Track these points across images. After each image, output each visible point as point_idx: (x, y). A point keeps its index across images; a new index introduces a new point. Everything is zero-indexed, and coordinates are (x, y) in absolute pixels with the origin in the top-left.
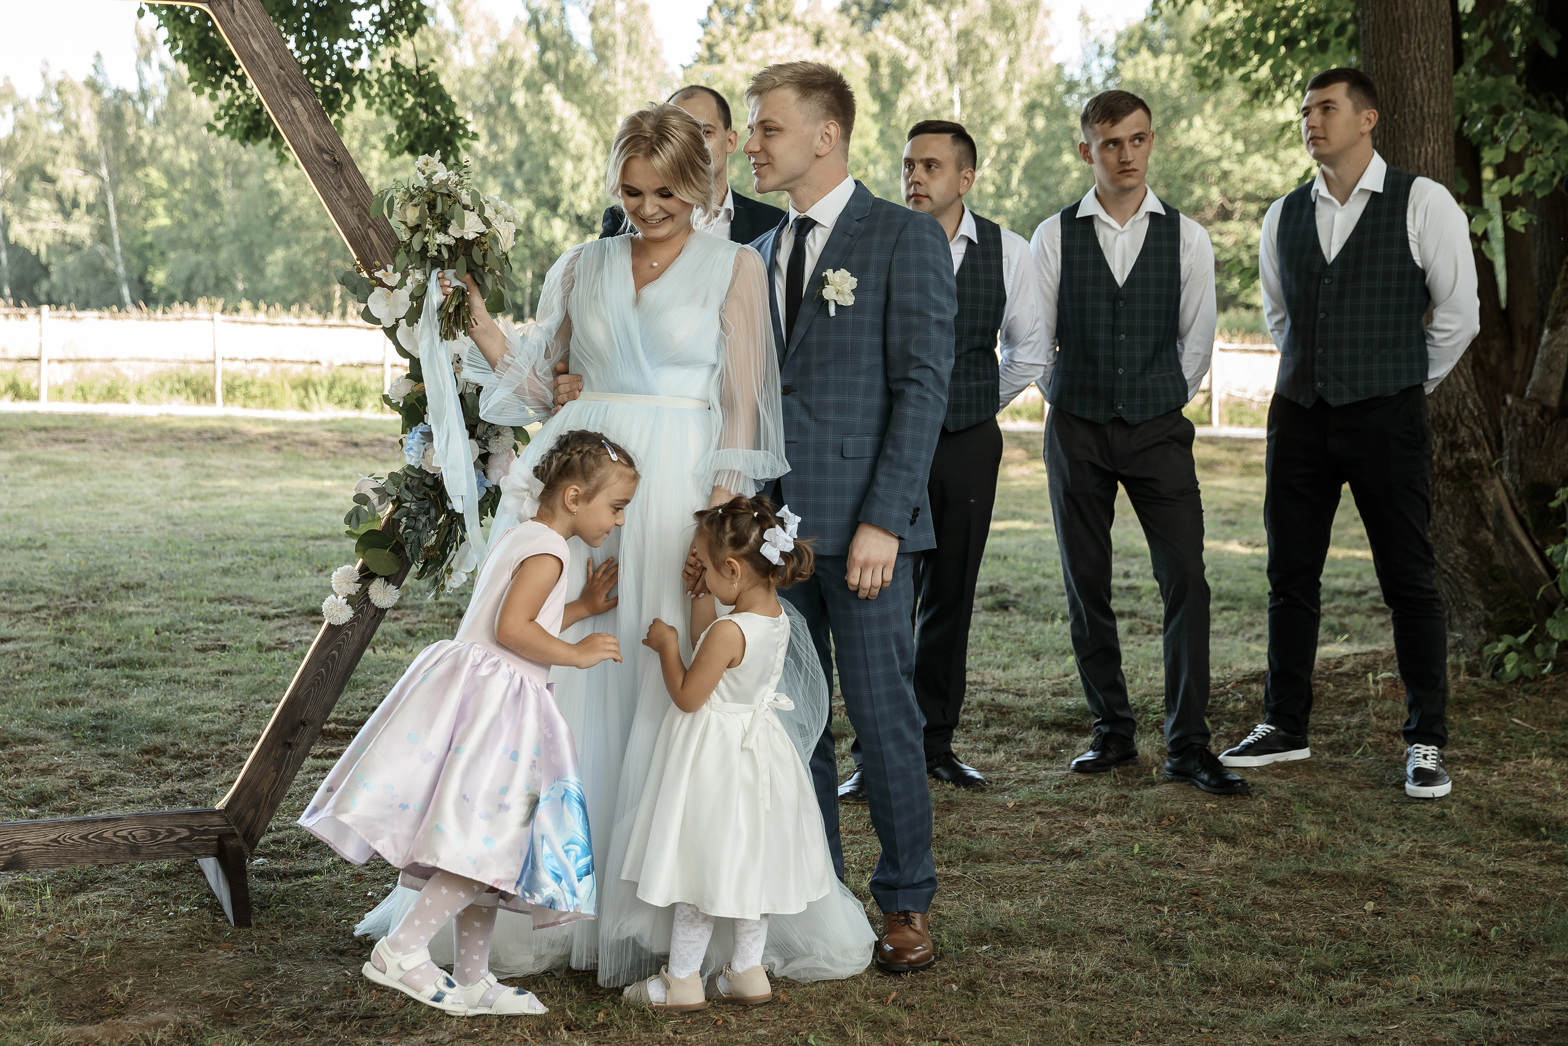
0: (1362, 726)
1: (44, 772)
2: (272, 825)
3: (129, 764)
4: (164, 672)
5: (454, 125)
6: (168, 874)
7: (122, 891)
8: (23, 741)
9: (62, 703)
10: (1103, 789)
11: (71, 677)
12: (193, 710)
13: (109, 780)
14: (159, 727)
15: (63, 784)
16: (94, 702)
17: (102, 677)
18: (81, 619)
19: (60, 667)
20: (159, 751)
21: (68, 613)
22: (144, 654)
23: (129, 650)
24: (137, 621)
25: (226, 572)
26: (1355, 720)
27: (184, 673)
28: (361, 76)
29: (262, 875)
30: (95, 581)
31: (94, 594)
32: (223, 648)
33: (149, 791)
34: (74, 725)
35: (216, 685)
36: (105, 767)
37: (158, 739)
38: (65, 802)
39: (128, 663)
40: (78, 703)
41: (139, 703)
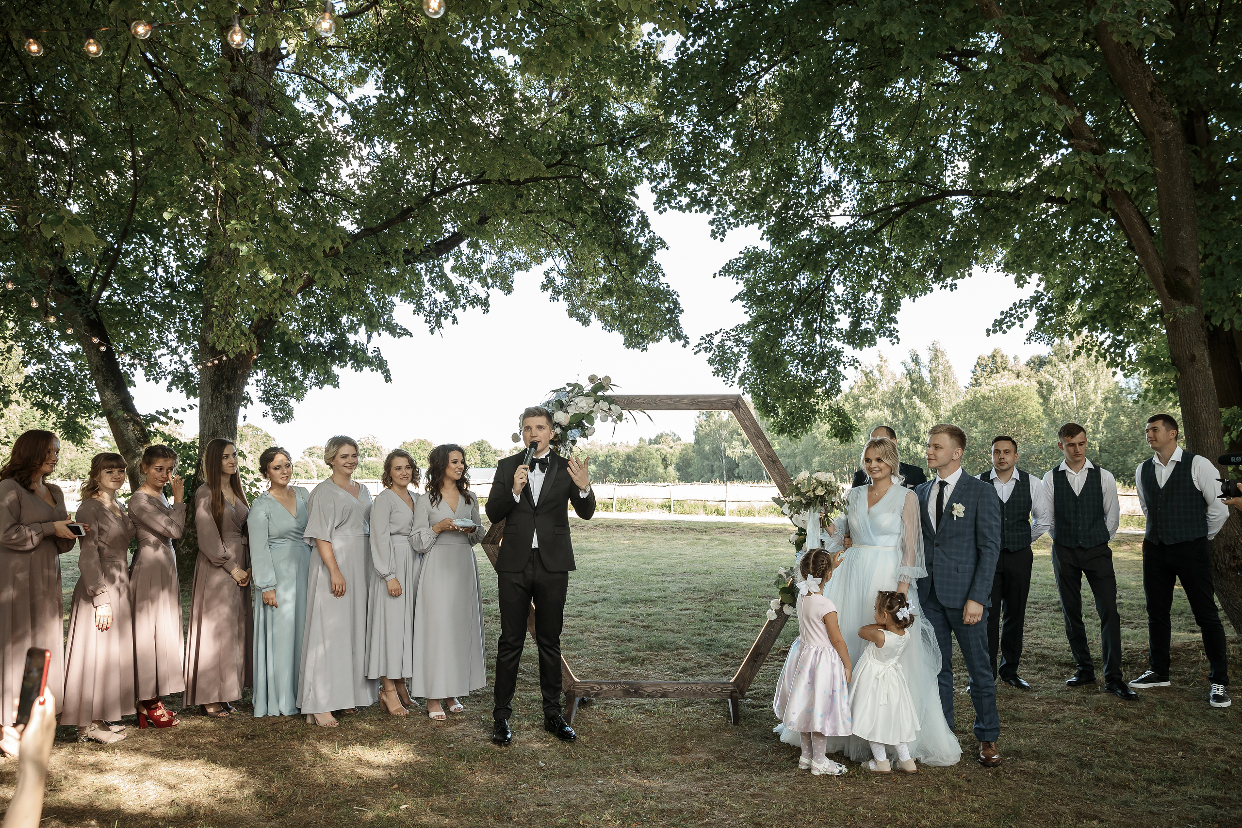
1: (687, 660)
2: (753, 685)
3: (716, 660)
4: (737, 624)
5: (852, 427)
8: (683, 648)
9: (700, 635)
11: (705, 625)
12: (742, 640)
13: (708, 665)
14: (729, 646)
15: (692, 665)
16: (710, 635)
17: (715, 625)
18: (714, 603)
19: (702, 621)
20: (726, 655)
21: (710, 600)
22: (732, 617)
23: (727, 616)
24: (733, 604)
27: (743, 625)
28: (818, 411)
30: (723, 588)
31: (721, 593)
32: (759, 616)
33: (719, 670)
34: (701, 643)
35: (752, 631)
36: (708, 660)
37: (727, 650)
38: (691, 672)
39: (724, 620)
40: (704, 635)
41: (725, 636)
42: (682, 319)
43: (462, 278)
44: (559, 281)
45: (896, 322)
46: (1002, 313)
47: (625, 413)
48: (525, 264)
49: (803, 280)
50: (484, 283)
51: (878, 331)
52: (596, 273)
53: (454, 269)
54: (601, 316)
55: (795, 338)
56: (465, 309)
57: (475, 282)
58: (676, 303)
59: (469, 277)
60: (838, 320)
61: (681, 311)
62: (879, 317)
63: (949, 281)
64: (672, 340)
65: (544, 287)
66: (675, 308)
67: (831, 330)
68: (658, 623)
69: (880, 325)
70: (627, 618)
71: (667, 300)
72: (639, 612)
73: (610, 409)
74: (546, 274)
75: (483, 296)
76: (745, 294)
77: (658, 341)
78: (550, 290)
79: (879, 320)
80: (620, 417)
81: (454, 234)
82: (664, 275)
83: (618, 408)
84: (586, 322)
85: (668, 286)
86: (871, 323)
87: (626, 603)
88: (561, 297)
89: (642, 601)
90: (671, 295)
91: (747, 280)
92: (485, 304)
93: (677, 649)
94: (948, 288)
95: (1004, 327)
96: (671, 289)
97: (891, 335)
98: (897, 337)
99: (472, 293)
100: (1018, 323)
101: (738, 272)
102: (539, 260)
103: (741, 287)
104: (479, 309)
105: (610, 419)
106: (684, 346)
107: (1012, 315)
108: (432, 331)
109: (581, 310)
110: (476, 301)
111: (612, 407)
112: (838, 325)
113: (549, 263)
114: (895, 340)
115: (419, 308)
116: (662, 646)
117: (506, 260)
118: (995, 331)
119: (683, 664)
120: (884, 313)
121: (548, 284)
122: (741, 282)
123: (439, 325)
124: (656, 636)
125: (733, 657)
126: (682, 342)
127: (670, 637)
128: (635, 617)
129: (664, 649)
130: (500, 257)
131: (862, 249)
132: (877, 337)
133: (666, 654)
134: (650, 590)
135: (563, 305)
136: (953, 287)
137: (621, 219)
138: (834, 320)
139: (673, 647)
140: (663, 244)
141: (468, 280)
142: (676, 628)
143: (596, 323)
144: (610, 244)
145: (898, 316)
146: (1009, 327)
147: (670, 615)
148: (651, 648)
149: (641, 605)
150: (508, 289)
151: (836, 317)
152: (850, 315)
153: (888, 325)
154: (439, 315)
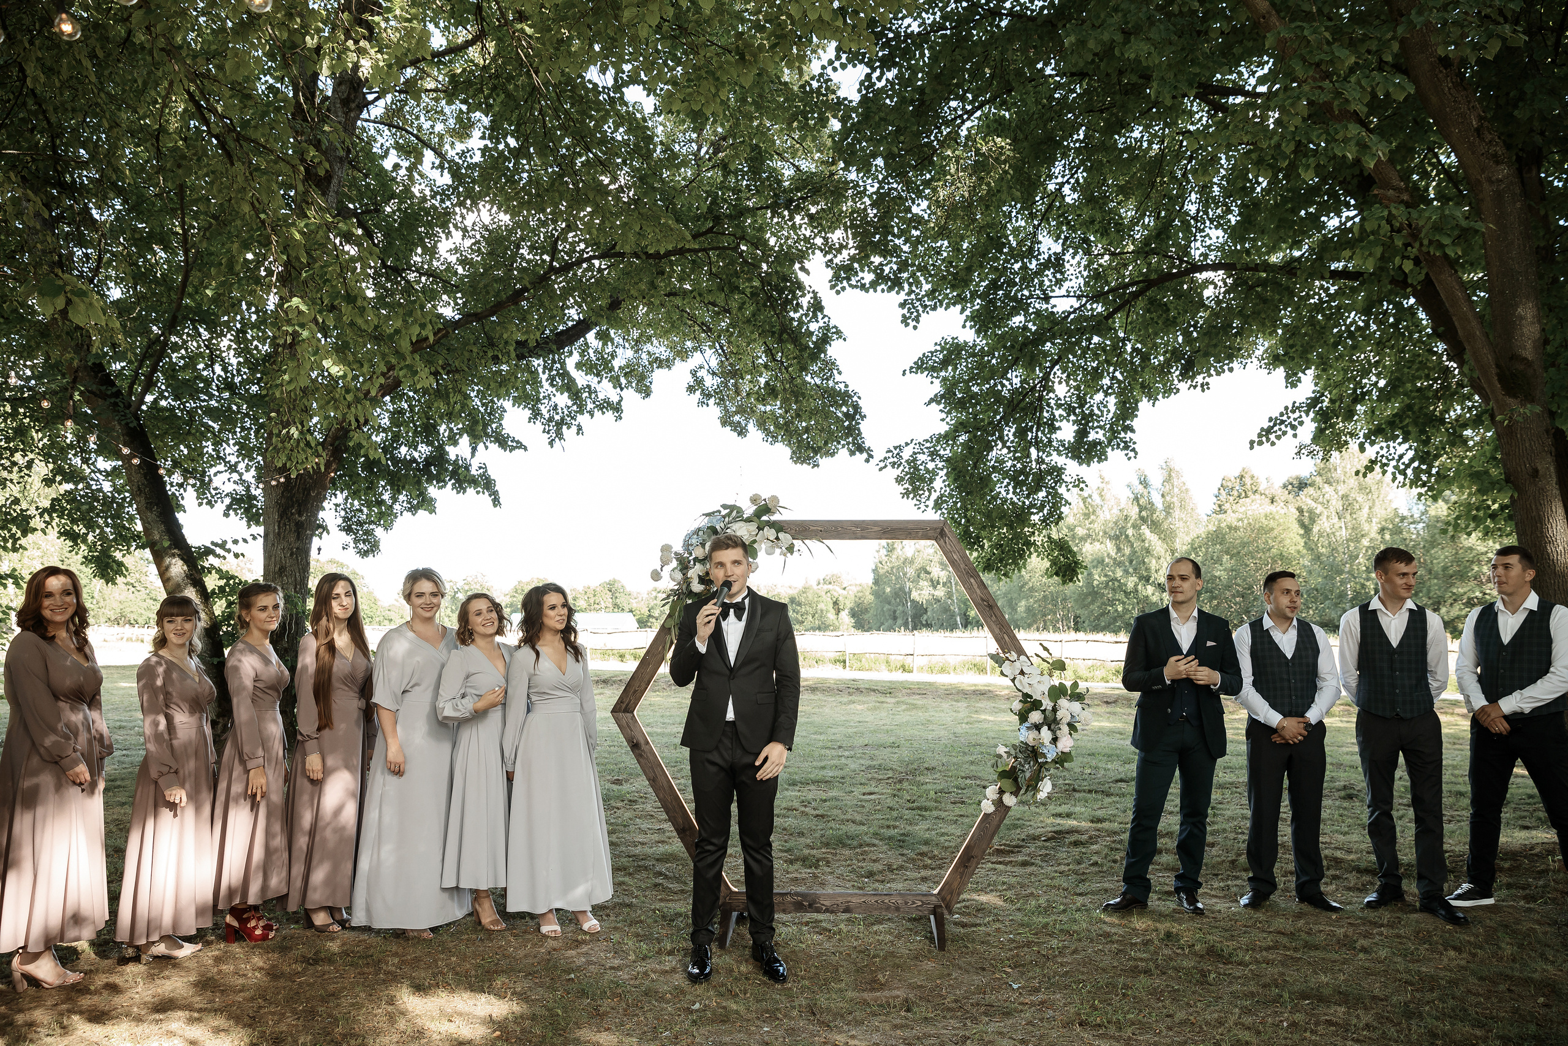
0: (1545, 886)
1: (874, 861)
2: (962, 897)
3: (911, 860)
4: (935, 813)
5: (1076, 563)
6: (915, 919)
7: (892, 925)
8: (868, 845)
9: (888, 827)
10: (1385, 915)
11: (895, 814)
12: (943, 834)
13: (901, 867)
14: (927, 843)
15: (881, 867)
16: (903, 827)
17: (908, 814)
18: (905, 784)
19: (891, 809)
20: (922, 854)
21: (900, 781)
22: (928, 804)
23: (922, 802)
24: (929, 787)
25: (972, 763)
26: (1541, 883)
27: (943, 814)
28: (1034, 543)
29: (956, 924)
30: (915, 766)
31: (913, 773)
32: (963, 803)
33: (916, 875)
34: (890, 838)
35: (956, 822)
36: (900, 861)
37: (925, 849)
38: (880, 877)
39: (920, 808)
40: (895, 827)
41: (921, 829)
42: (864, 426)
43: (589, 377)
44: (710, 382)
45: (1133, 431)
46: (1270, 419)
47: (798, 543)
48: (667, 360)
49: (1015, 378)
50: (616, 382)
51: (1110, 442)
52: (755, 370)
53: (579, 366)
54: (761, 424)
55: (1005, 451)
56: (592, 416)
57: (605, 381)
58: (856, 408)
59: (598, 375)
60: (1059, 428)
61: (863, 417)
62: (1112, 425)
63: (1199, 379)
64: (852, 453)
65: (691, 389)
66: (855, 413)
67: (1050, 441)
68: (835, 812)
69: (1113, 433)
70: (796, 804)
71: (845, 403)
72: (810, 796)
73: (777, 538)
74: (694, 373)
75: (615, 399)
76: (943, 396)
77: (833, 455)
78: (698, 393)
79: (1111, 428)
80: (790, 549)
81: (579, 322)
82: (840, 373)
83: (789, 536)
84: (742, 432)
85: (846, 386)
86: (1101, 432)
87: (794, 784)
88: (712, 401)
89: (814, 782)
90: (850, 397)
91: (945, 379)
92: (617, 408)
93: (861, 846)
94: (1199, 388)
95: (1272, 437)
96: (850, 389)
97: (1126, 447)
98: (1133, 450)
99: (601, 396)
100: (1290, 432)
101: (933, 369)
102: (683, 354)
103: (937, 388)
104: (610, 415)
105: (778, 551)
106: (867, 461)
107: (1283, 422)
108: (551, 443)
109: (737, 418)
110: (606, 405)
111: (781, 535)
112: (1059, 435)
113: (697, 359)
114: (1132, 454)
115: (536, 414)
116: (841, 842)
117: (644, 356)
118: (1260, 443)
119: (868, 866)
120: (1118, 420)
121: (696, 385)
122: (937, 382)
123: (559, 435)
124: (834, 829)
125: (932, 858)
126: (865, 455)
127: (852, 828)
128: (805, 803)
129: (844, 845)
130: (636, 352)
131: (1089, 340)
132: (1109, 450)
133: (847, 852)
134: (823, 768)
135: (714, 411)
136: (1205, 386)
137: (788, 302)
138: (1053, 429)
139: (855, 843)
140: (838, 332)
141: (596, 379)
142: (858, 818)
143: (754, 433)
144: (773, 333)
145: (1135, 423)
146: (1278, 438)
147: (849, 800)
148: (827, 845)
149: (812, 787)
150: (647, 392)
151: (1057, 424)
152: (1074, 422)
153: (1123, 435)
154: (560, 424)
